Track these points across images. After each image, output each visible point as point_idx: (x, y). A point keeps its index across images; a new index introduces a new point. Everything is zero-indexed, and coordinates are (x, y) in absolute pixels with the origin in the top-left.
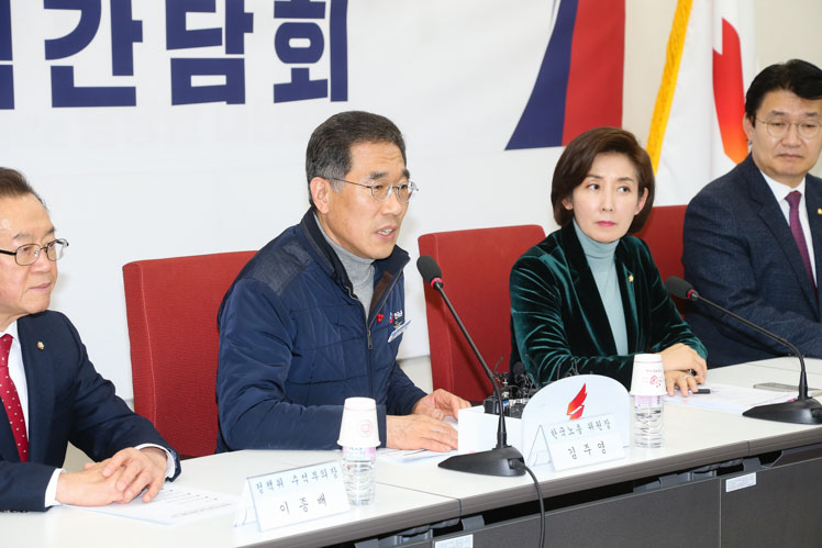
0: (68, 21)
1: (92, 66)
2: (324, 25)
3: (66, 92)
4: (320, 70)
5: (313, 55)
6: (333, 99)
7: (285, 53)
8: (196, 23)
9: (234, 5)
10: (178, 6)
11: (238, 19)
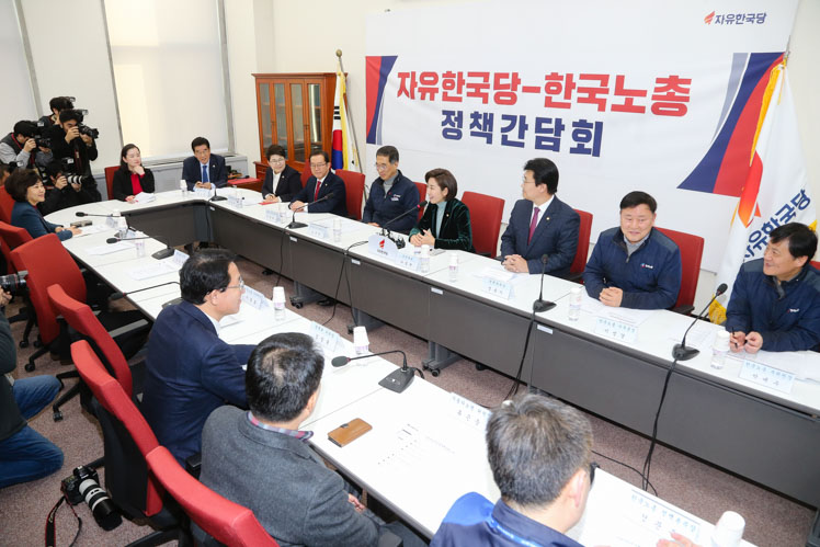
0: (507, 123)
1: (513, 135)
2: (593, 131)
3: (505, 141)
4: (589, 145)
5: (587, 140)
6: (594, 155)
7: (575, 137)
8: (544, 126)
9: (558, 121)
10: (539, 121)
11: (560, 126)
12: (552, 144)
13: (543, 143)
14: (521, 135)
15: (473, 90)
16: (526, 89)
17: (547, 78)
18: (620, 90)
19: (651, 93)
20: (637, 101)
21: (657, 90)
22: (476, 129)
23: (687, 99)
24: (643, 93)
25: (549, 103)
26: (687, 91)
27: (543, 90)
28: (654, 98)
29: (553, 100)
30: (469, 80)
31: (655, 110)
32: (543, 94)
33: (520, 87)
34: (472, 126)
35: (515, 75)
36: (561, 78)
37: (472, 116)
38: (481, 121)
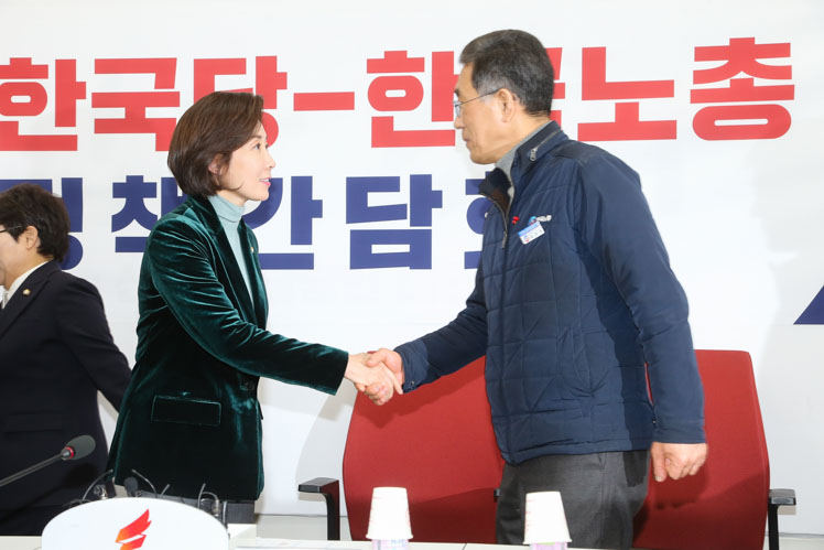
7: (476, 222)
8: (375, 199)
9: (421, 184)
10: (358, 189)
11: (425, 196)
12: (405, 248)
13: (377, 249)
14: (301, 233)
15: (119, 113)
16: (305, 102)
17: (373, 66)
18: (595, 86)
19: (684, 86)
20: (650, 109)
21: (700, 76)
22: (136, 230)
23: (788, 93)
24: (664, 89)
25: (384, 135)
26: (785, 72)
27: (362, 100)
28: (696, 97)
29: (397, 127)
30: (98, 83)
31: (706, 127)
32: (364, 112)
33: (284, 98)
34: (119, 221)
35: (266, 65)
36: (418, 64)
37: (118, 190)
38: (154, 205)
